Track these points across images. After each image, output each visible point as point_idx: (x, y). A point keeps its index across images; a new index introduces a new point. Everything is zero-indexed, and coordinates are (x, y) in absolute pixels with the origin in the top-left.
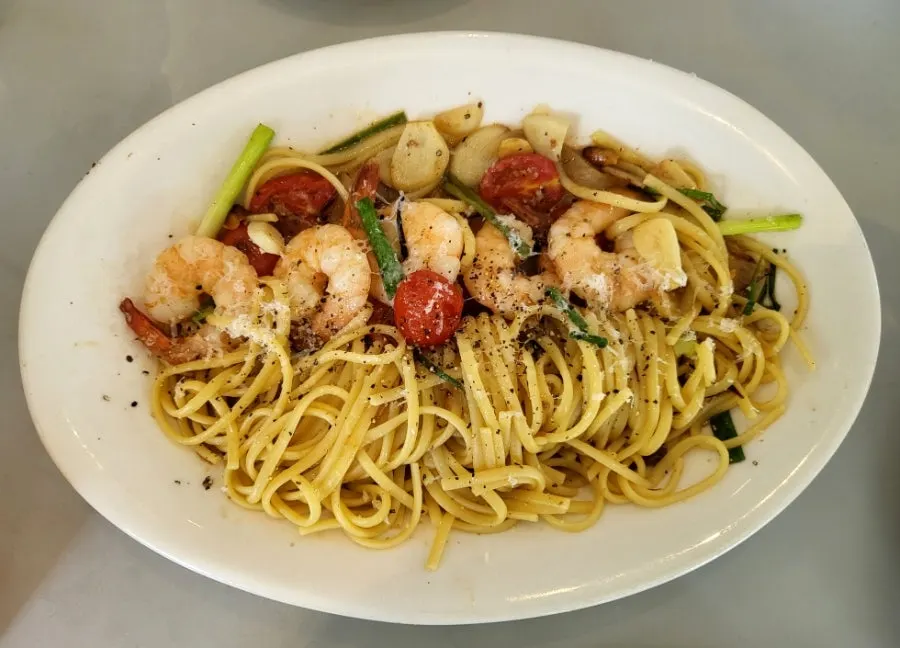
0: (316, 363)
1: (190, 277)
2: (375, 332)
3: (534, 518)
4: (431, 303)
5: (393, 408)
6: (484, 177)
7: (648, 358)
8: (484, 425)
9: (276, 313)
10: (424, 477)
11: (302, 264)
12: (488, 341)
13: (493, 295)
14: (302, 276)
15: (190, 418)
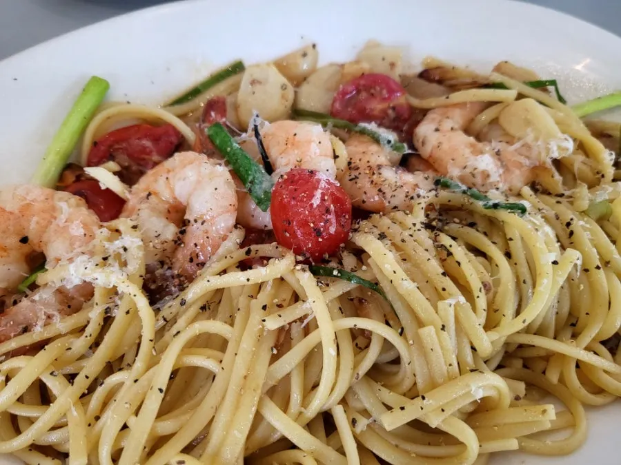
0: (183, 303)
1: (11, 228)
2: (253, 254)
3: (513, 444)
4: (318, 194)
5: (296, 330)
6: (334, 101)
7: (568, 224)
8: (421, 324)
9: (125, 249)
10: (354, 422)
11: (152, 198)
12: (395, 230)
13: (380, 190)
14: (153, 210)
15: (13, 412)
